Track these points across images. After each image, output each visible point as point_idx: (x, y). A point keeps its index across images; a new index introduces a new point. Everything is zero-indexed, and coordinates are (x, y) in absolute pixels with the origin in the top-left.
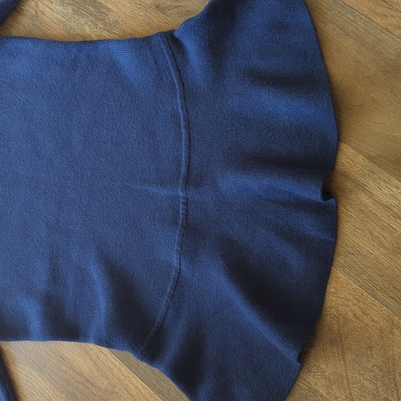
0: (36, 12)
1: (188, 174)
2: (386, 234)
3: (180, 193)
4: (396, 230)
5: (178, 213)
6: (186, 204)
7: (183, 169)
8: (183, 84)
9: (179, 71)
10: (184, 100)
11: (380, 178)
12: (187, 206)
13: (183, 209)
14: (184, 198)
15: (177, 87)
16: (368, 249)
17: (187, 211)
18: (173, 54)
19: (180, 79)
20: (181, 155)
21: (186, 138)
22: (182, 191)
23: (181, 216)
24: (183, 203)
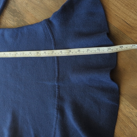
0: (5, 24)
1: (59, 75)
2: (127, 129)
3: (56, 84)
4: (131, 128)
5: (56, 92)
6: (58, 88)
7: (57, 74)
8: (54, 39)
9: (53, 34)
10: (55, 46)
11: (125, 104)
12: (59, 89)
13: (58, 90)
14: (58, 86)
15: (52, 40)
16: (119, 134)
17: (59, 91)
18: (50, 28)
19: (53, 37)
20: (55, 68)
21: (57, 61)
22: (56, 83)
23: (57, 93)
24: (57, 88)
